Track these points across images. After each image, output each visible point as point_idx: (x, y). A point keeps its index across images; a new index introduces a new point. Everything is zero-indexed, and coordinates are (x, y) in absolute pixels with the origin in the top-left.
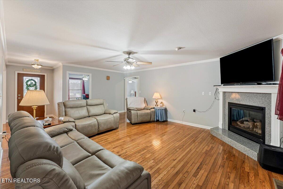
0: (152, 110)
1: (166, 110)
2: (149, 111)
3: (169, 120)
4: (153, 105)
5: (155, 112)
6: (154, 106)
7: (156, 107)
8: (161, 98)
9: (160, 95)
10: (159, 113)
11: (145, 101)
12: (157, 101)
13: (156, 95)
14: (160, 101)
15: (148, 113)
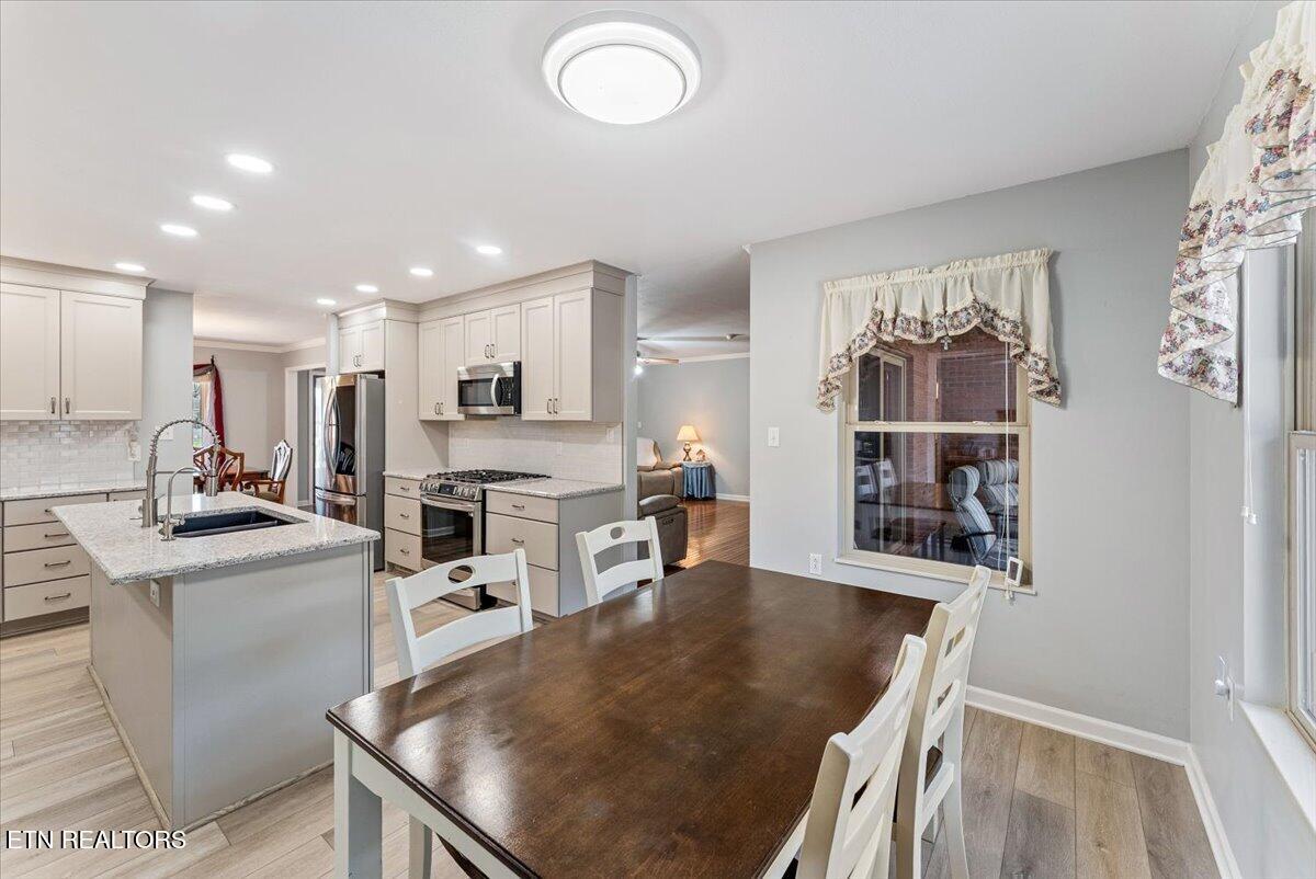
0: (675, 469)
1: (711, 470)
2: (667, 473)
3: (719, 496)
4: (678, 457)
5: (683, 475)
6: (681, 461)
7: (685, 463)
8: (699, 440)
9: (696, 432)
10: (695, 477)
11: (657, 449)
12: (687, 448)
13: (686, 433)
14: (695, 448)
15: (665, 477)
